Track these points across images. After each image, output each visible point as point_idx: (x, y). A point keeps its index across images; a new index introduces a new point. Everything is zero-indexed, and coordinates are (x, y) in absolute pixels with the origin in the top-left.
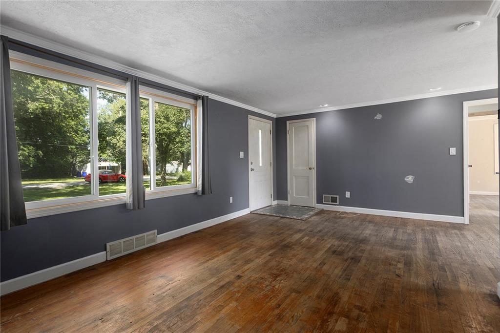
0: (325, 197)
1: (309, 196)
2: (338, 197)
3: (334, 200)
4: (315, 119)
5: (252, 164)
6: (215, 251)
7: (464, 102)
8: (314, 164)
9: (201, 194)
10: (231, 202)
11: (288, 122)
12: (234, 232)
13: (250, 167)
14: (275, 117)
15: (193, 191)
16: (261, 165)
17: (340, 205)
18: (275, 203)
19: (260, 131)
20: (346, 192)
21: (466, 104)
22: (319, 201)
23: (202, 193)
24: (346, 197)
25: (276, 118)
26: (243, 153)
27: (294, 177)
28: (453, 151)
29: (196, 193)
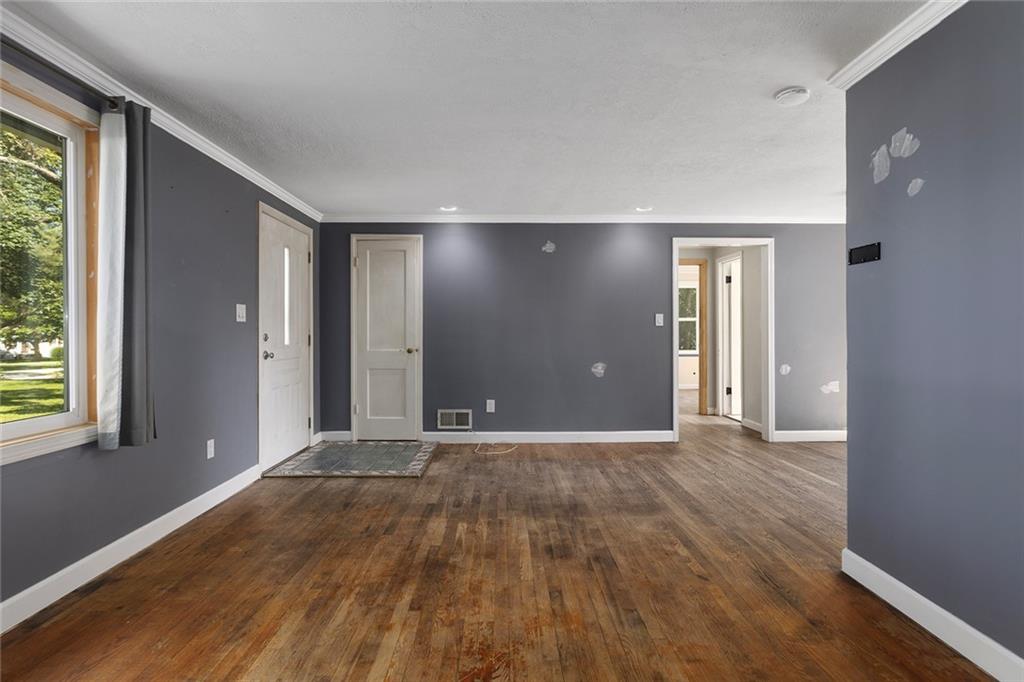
0: (442, 414)
1: (405, 415)
2: (470, 411)
3: (462, 420)
4: (421, 236)
5: (266, 340)
6: (214, 649)
7: (674, 239)
8: (417, 340)
9: (116, 446)
10: (211, 454)
11: (354, 238)
12: (247, 554)
13: (263, 347)
14: (319, 221)
15: (78, 438)
16: (287, 342)
17: (474, 429)
18: (317, 438)
19: (286, 251)
20: (488, 401)
21: (678, 243)
22: (430, 424)
23: (122, 443)
24: (488, 411)
25: (322, 224)
26: (244, 306)
27: (368, 372)
28: (660, 320)
29: (93, 445)
